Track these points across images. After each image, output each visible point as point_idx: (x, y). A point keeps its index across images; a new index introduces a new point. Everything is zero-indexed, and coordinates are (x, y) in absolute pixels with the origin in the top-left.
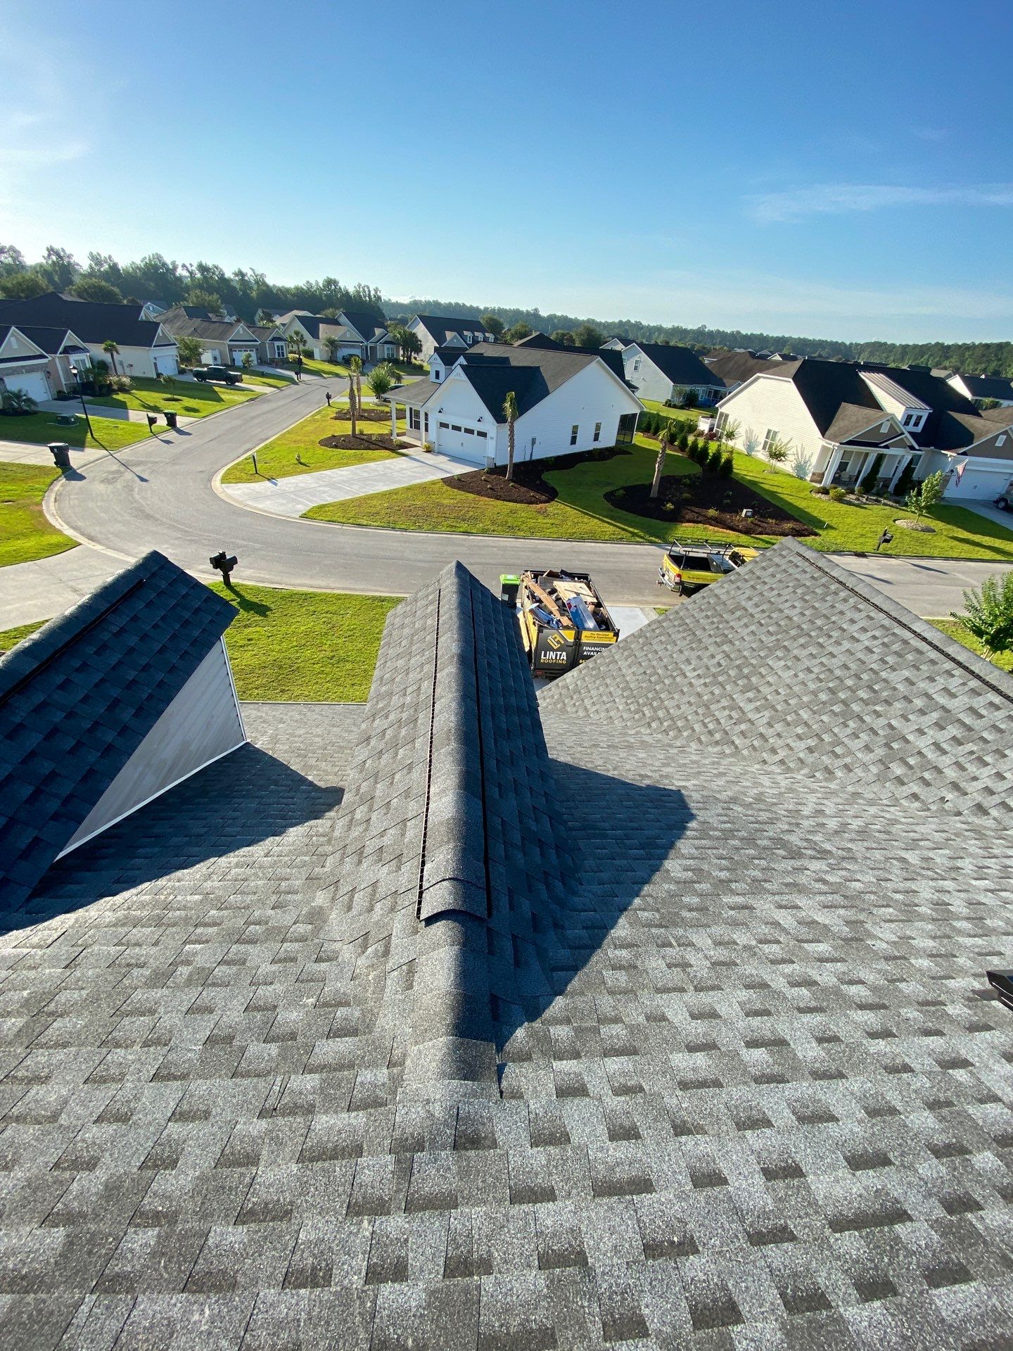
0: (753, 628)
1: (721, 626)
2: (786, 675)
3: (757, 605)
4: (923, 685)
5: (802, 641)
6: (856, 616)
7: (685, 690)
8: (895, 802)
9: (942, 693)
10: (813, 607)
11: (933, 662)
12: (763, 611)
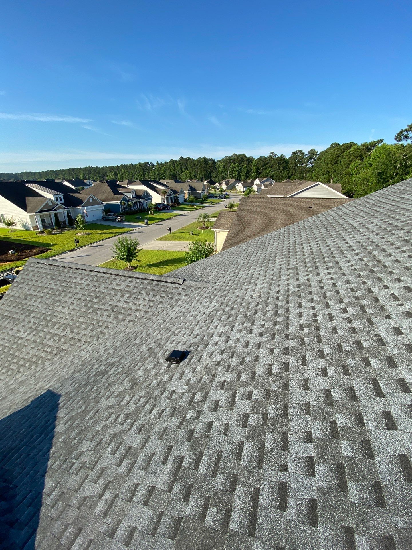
0: (39, 300)
1: (24, 307)
2: (66, 310)
3: (35, 291)
4: (110, 287)
5: (63, 294)
6: (76, 276)
7: (26, 344)
8: (126, 327)
9: (117, 286)
10: (58, 280)
11: (109, 278)
12: (39, 292)
